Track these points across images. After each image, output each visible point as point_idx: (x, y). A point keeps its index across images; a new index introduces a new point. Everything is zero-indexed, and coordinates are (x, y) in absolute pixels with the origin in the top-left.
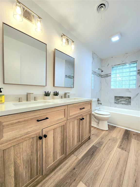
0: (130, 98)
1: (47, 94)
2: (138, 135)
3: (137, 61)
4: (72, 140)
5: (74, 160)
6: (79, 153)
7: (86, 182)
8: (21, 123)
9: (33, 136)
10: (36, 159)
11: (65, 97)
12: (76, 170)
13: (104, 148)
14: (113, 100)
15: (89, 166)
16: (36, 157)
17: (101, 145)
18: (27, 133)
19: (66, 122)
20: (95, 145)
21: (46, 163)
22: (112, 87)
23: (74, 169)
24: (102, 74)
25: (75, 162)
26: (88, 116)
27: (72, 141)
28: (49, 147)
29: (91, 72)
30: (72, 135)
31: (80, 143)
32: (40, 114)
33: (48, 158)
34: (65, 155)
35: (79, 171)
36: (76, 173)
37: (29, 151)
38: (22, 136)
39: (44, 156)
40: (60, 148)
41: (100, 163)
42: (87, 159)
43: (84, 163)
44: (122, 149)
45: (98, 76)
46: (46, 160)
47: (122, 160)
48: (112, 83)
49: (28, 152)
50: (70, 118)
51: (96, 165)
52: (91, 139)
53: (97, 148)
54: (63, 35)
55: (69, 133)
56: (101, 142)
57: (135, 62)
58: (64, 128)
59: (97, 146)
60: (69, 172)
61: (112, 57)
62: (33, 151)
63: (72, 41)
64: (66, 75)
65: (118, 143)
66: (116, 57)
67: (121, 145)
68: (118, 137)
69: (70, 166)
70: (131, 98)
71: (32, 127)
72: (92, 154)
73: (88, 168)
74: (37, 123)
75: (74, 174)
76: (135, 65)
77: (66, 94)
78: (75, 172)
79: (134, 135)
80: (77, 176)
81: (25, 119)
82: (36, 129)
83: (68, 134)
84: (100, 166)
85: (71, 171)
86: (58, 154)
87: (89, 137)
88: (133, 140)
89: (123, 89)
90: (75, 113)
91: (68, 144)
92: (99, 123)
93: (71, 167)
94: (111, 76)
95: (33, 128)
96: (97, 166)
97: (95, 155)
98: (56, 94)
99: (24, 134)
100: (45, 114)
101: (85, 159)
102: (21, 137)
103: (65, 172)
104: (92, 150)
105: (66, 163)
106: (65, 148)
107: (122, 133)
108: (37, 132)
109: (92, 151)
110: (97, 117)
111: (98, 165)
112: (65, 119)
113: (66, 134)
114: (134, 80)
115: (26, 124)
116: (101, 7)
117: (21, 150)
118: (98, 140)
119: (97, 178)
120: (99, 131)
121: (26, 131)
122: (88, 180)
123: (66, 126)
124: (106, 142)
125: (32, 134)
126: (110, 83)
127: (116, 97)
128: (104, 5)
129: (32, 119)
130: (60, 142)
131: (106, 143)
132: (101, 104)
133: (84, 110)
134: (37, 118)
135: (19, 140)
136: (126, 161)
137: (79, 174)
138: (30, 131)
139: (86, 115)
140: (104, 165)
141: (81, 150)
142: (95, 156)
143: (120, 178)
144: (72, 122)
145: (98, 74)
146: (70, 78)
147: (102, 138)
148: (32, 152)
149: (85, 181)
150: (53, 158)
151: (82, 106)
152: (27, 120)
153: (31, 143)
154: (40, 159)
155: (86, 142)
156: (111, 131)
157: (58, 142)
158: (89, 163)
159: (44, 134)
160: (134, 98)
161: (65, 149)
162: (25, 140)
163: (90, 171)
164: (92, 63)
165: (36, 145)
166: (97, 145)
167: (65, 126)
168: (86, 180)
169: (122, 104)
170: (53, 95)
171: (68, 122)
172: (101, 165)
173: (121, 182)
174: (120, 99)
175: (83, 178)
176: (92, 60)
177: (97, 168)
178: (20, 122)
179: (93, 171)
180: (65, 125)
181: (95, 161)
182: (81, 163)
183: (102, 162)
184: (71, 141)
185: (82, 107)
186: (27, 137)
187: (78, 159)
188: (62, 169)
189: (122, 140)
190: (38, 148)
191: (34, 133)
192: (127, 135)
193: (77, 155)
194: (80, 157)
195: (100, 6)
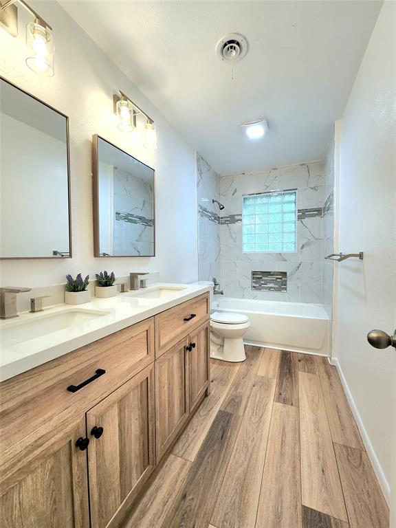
0: (284, 274)
1: (76, 286)
2: (307, 359)
3: (296, 189)
4: (167, 415)
5: (178, 470)
6: (187, 444)
7: (223, 522)
8: (13, 415)
9: (56, 448)
10: (69, 517)
11: (133, 287)
12: (191, 497)
13: (247, 410)
14: (248, 281)
15: (222, 474)
16: (69, 513)
17: (239, 404)
18: (35, 445)
19: (151, 367)
20: (223, 409)
21: (101, 516)
22: (246, 249)
23: (184, 497)
24: (222, 214)
25: (182, 474)
26: (203, 334)
27: (169, 416)
28: (107, 463)
29: (196, 208)
30: (169, 400)
31: (187, 415)
32: (76, 363)
33: (107, 496)
34: (153, 465)
35: (200, 497)
36: (193, 507)
37: (44, 505)
38: (19, 461)
39: (95, 496)
40: (137, 452)
41: (246, 455)
42: (211, 455)
43: (208, 469)
44: (285, 402)
45: (212, 220)
46: (100, 506)
47: (289, 429)
48: (245, 239)
49: (41, 507)
50: (162, 352)
51: (237, 463)
52: (211, 395)
53: (231, 415)
54: (123, 95)
55: (160, 397)
56: (236, 397)
57: (292, 191)
58: (146, 388)
59: (229, 410)
60: (173, 511)
61: (244, 174)
62: (57, 499)
63: (149, 118)
64: (117, 213)
65: (274, 389)
66: (251, 175)
67: (280, 394)
68: (270, 375)
69: (170, 495)
70: (288, 274)
71: (50, 419)
72: (222, 437)
73: (221, 479)
74: (70, 397)
75: (186, 513)
76: (292, 198)
77: (137, 278)
78: (189, 506)
79: (300, 361)
80: (197, 513)
81: (24, 396)
82: (68, 418)
83: (157, 401)
84: (246, 463)
85: (177, 509)
86: (134, 471)
87: (206, 391)
88: (300, 373)
89: (270, 254)
90: (172, 335)
91: (158, 432)
92: (222, 346)
93: (176, 495)
94: (241, 220)
95: (55, 419)
96: (241, 466)
97: (230, 436)
98: (105, 281)
99: (24, 453)
100: (93, 361)
101: (207, 456)
102: (14, 465)
103: (159, 518)
104: (218, 425)
105: (157, 490)
106: (153, 446)
107: (276, 361)
108: (70, 426)
109: (220, 427)
110: (219, 330)
111: (241, 462)
112: (150, 358)
113: (153, 402)
114: (291, 232)
115: (30, 413)
116: (231, 47)
117: (16, 512)
118: (228, 394)
119: (247, 497)
120: (225, 367)
121: (30, 439)
122: (227, 514)
123: (153, 380)
124: (247, 393)
125: (53, 440)
126: (241, 239)
127: (254, 273)
128: (238, 44)
129: (49, 390)
130: (138, 433)
131: (249, 398)
132: (222, 294)
133: (193, 322)
134: (69, 381)
135: (8, 478)
136: (297, 430)
137: (199, 507)
138: (44, 433)
139: (198, 335)
140: (254, 457)
141: (191, 434)
142: (229, 439)
143: (294, 477)
144: (167, 364)
145: (212, 213)
146: (131, 221)
147: (236, 386)
148: (55, 502)
149: (219, 522)
150: (121, 490)
151: (187, 311)
152: (34, 399)
153: (50, 474)
154: (83, 513)
155: (201, 407)
156: (253, 362)
157: (133, 436)
158: (220, 463)
159: (91, 425)
160: (292, 274)
161: (152, 448)
162: (27, 470)
163: (226, 487)
164: (198, 185)
165: (68, 471)
166: (229, 406)
167: (151, 381)
168: (223, 516)
169: (269, 289)
170: (94, 284)
171: (157, 365)
172: (248, 460)
173: (298, 485)
174: (263, 278)
175: (214, 514)
176: (198, 177)
177: (240, 470)
178: (8, 414)
179: (234, 482)
180: (151, 376)
181: (234, 453)
182: (200, 472)
183: (250, 451)
184: (167, 419)
185: (187, 314)
186: (37, 458)
187: (188, 463)
188: (149, 512)
189: (280, 379)
190: (75, 480)
191: (61, 435)
192: (287, 362)
193: (183, 451)
194: (193, 457)
195: (229, 45)
